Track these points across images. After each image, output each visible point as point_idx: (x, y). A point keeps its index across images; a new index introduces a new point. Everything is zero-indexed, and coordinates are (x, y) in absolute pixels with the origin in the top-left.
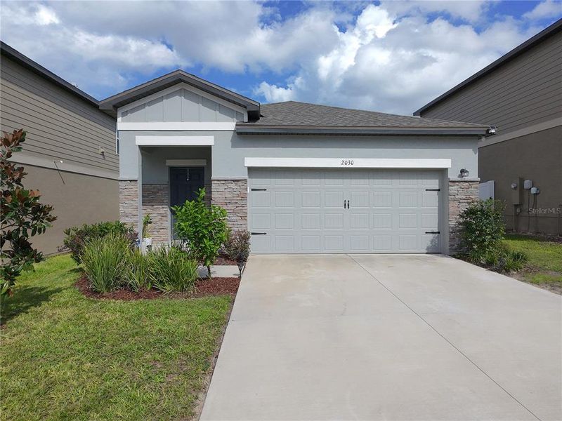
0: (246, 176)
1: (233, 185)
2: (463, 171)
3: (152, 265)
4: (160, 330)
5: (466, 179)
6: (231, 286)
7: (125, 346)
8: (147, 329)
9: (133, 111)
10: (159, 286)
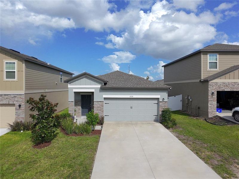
0: (103, 100)
1: (100, 103)
2: (163, 99)
3: (81, 128)
4: (85, 144)
5: (164, 101)
6: (99, 132)
7: (79, 147)
8: (83, 143)
9: (72, 82)
10: (83, 133)
